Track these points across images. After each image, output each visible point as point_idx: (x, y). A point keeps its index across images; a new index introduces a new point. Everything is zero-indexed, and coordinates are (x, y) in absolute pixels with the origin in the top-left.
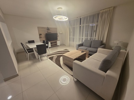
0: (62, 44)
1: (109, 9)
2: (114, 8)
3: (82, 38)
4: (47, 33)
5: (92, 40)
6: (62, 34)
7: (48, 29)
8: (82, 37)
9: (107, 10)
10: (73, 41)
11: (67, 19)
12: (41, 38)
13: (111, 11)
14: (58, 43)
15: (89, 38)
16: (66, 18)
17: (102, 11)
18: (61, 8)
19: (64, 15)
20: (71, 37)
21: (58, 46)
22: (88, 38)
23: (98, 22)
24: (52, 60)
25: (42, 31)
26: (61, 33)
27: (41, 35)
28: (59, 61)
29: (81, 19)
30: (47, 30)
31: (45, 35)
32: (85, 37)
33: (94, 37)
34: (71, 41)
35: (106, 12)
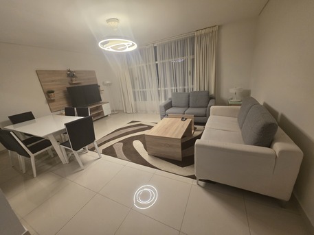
0: (116, 111)
1: (211, 30)
2: (220, 27)
3: (165, 91)
4: (69, 86)
5: (187, 91)
6: (110, 84)
7: (71, 75)
8: (165, 87)
9: (207, 30)
10: (145, 99)
11: (135, 47)
12: (53, 101)
13: (214, 33)
14: (106, 109)
15: (180, 88)
16: (133, 45)
17: (198, 33)
18: (116, 20)
19: (126, 38)
20: (136, 90)
21: (107, 116)
22: (178, 88)
23: (193, 54)
24: (116, 156)
25: (53, 81)
26: (108, 82)
27: (53, 92)
28: (136, 153)
29: (155, 48)
30: (69, 79)
31: (64, 92)
32: (172, 86)
33: (190, 86)
34: (137, 99)
35: (206, 35)
